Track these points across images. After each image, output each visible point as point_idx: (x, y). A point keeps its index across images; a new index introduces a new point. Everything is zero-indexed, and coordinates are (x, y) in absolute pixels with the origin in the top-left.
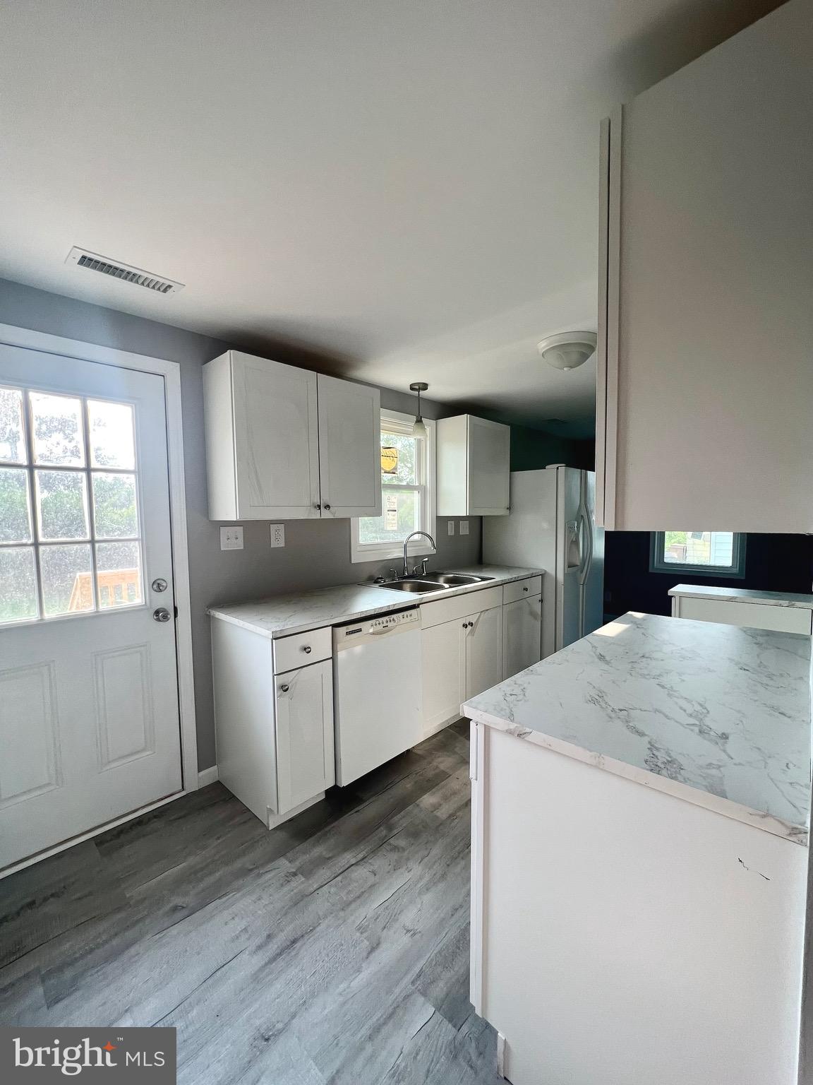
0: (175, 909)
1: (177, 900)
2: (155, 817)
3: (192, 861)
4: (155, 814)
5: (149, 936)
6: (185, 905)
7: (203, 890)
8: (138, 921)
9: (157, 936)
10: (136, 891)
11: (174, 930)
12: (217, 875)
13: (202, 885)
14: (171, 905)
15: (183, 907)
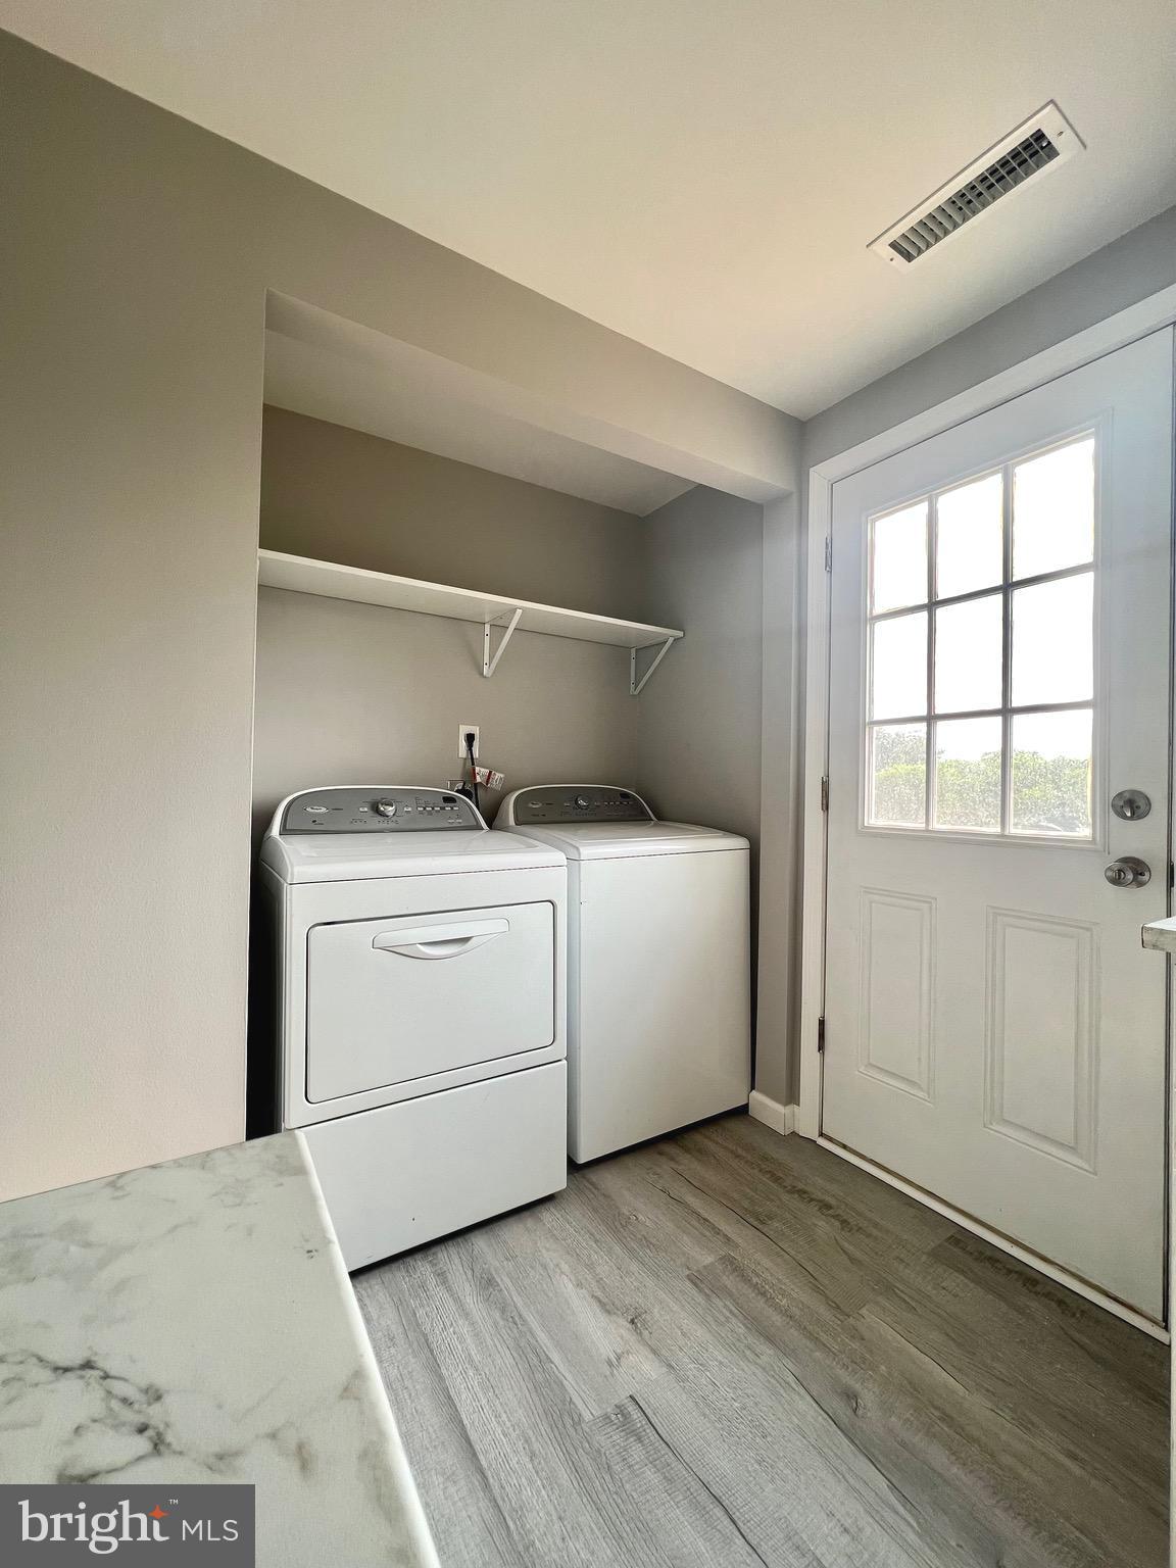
0: (850, 1397)
1: (869, 1397)
2: (1060, 1302)
3: (977, 1406)
4: (1068, 1301)
5: (790, 1365)
6: (860, 1412)
7: (903, 1444)
8: (816, 1340)
9: (791, 1379)
10: (875, 1321)
11: (805, 1404)
12: (955, 1470)
13: (918, 1440)
14: (858, 1387)
15: (855, 1411)
